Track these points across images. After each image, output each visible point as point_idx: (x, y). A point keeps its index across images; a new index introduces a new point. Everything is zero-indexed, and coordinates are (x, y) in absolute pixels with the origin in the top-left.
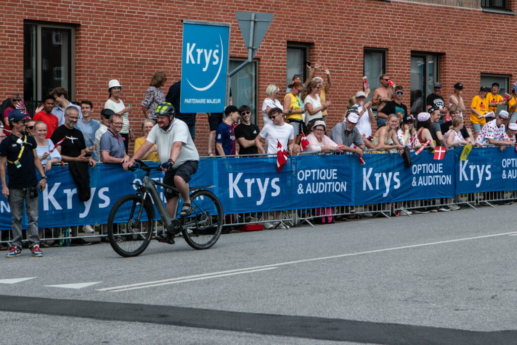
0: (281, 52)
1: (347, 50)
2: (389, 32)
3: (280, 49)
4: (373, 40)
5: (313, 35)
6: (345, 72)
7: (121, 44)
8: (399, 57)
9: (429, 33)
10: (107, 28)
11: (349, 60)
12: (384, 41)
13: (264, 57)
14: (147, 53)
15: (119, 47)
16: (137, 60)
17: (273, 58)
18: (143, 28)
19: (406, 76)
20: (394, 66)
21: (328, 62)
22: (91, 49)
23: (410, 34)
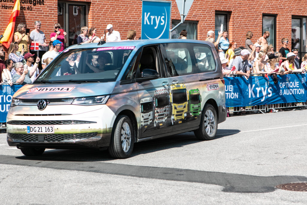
0: (212, 17)
1: (252, 15)
2: (278, 4)
3: (211, 15)
4: (268, 9)
5: (231, 7)
6: (251, 28)
7: (115, 13)
8: (284, 19)
9: (303, 4)
10: (107, 4)
11: (253, 21)
12: (275, 10)
13: (201, 20)
14: (131, 18)
15: (114, 15)
16: (125, 22)
17: (207, 20)
18: (128, 4)
19: (288, 30)
20: (281, 24)
21: (241, 22)
22: (97, 16)
23: (291, 5)
